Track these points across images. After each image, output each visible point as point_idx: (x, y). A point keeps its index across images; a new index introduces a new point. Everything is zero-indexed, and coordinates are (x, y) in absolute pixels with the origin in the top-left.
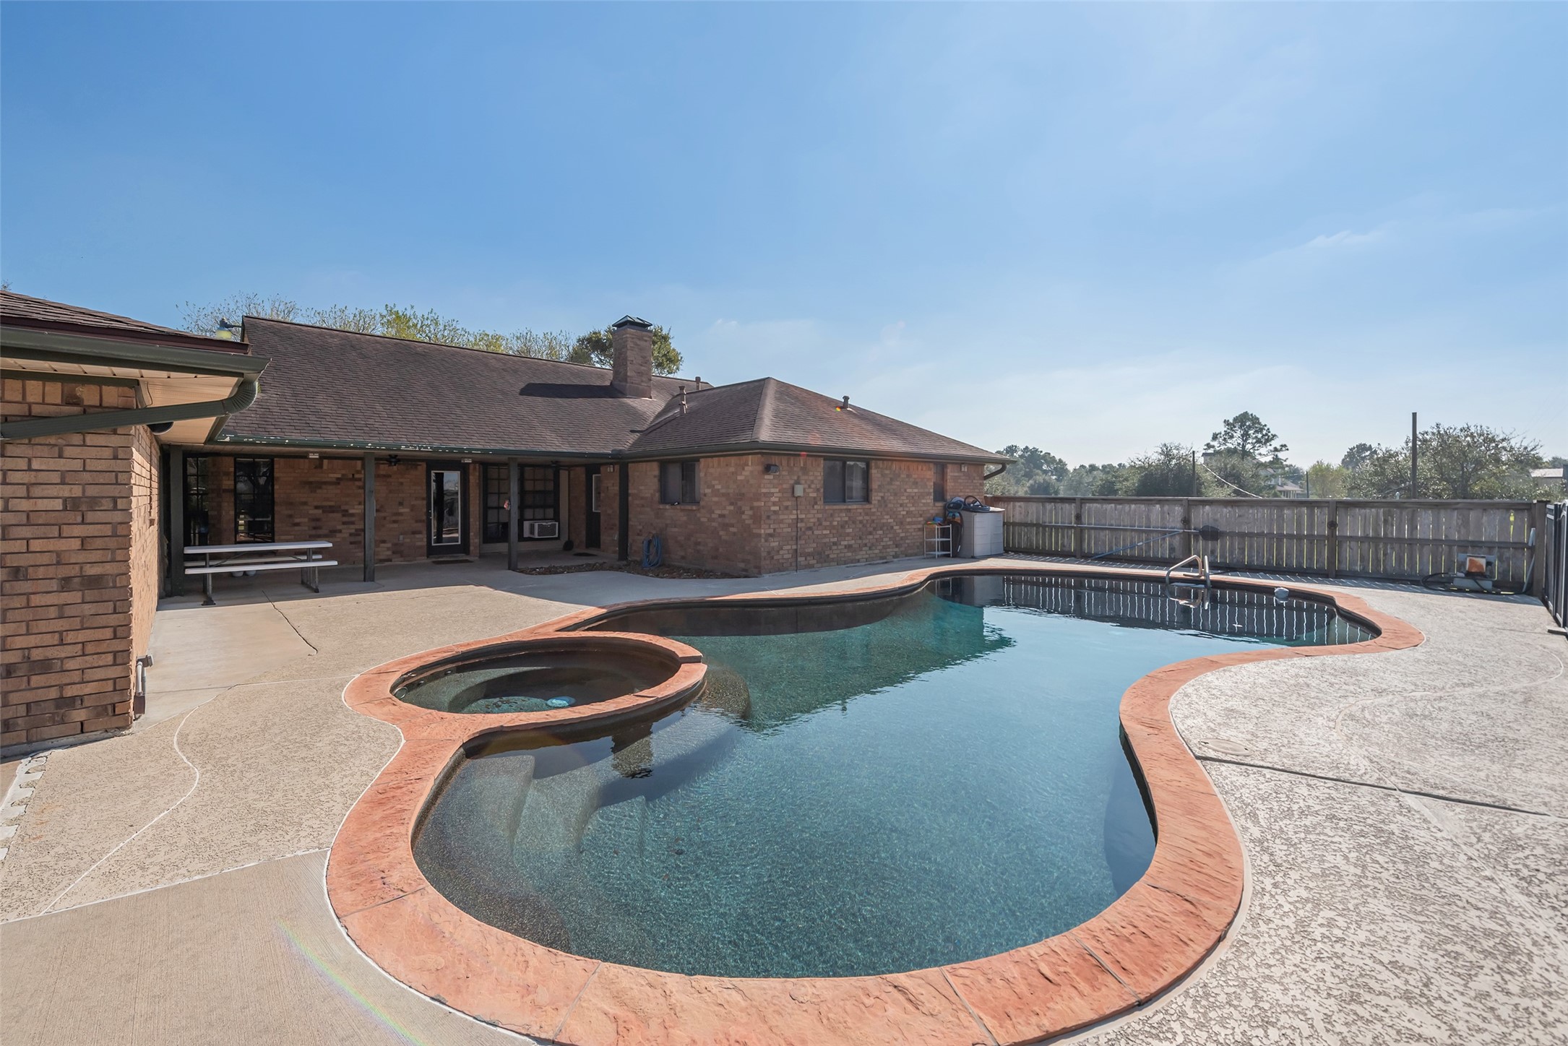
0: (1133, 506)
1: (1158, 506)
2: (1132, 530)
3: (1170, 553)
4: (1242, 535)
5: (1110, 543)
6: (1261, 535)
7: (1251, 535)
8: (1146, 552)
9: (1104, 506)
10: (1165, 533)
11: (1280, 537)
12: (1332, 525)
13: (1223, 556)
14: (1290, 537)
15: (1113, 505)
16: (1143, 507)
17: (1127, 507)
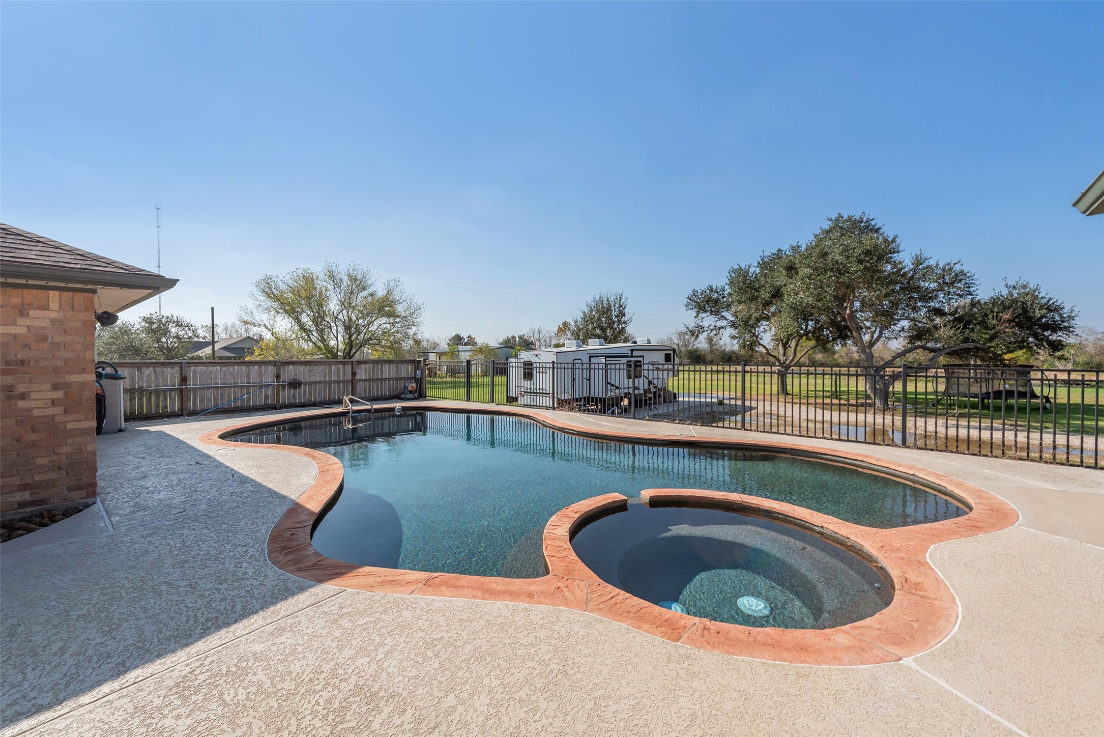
0: (236, 368)
1: (256, 367)
2: (235, 387)
3: (265, 401)
4: (311, 383)
5: (216, 399)
6: (321, 382)
7: (315, 383)
8: (247, 402)
9: (210, 368)
10: (261, 387)
11: (330, 383)
12: (354, 374)
13: (300, 398)
14: (335, 382)
15: (218, 368)
16: (244, 368)
17: (231, 368)
